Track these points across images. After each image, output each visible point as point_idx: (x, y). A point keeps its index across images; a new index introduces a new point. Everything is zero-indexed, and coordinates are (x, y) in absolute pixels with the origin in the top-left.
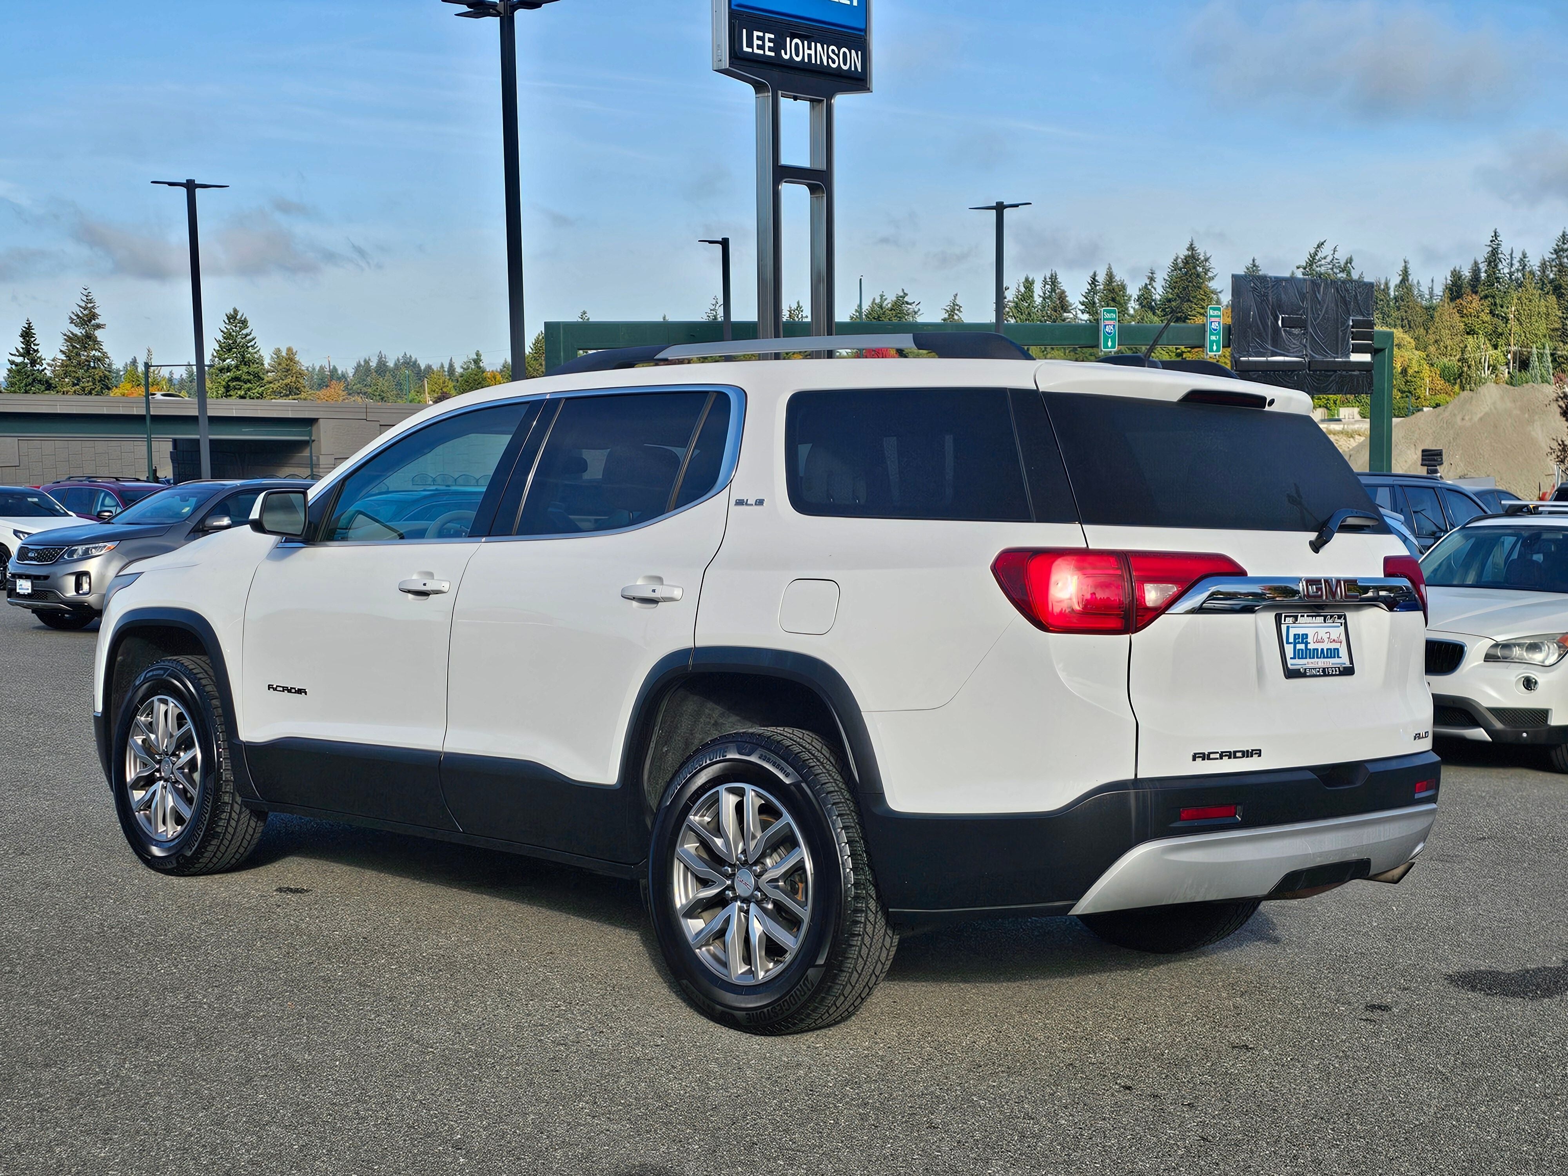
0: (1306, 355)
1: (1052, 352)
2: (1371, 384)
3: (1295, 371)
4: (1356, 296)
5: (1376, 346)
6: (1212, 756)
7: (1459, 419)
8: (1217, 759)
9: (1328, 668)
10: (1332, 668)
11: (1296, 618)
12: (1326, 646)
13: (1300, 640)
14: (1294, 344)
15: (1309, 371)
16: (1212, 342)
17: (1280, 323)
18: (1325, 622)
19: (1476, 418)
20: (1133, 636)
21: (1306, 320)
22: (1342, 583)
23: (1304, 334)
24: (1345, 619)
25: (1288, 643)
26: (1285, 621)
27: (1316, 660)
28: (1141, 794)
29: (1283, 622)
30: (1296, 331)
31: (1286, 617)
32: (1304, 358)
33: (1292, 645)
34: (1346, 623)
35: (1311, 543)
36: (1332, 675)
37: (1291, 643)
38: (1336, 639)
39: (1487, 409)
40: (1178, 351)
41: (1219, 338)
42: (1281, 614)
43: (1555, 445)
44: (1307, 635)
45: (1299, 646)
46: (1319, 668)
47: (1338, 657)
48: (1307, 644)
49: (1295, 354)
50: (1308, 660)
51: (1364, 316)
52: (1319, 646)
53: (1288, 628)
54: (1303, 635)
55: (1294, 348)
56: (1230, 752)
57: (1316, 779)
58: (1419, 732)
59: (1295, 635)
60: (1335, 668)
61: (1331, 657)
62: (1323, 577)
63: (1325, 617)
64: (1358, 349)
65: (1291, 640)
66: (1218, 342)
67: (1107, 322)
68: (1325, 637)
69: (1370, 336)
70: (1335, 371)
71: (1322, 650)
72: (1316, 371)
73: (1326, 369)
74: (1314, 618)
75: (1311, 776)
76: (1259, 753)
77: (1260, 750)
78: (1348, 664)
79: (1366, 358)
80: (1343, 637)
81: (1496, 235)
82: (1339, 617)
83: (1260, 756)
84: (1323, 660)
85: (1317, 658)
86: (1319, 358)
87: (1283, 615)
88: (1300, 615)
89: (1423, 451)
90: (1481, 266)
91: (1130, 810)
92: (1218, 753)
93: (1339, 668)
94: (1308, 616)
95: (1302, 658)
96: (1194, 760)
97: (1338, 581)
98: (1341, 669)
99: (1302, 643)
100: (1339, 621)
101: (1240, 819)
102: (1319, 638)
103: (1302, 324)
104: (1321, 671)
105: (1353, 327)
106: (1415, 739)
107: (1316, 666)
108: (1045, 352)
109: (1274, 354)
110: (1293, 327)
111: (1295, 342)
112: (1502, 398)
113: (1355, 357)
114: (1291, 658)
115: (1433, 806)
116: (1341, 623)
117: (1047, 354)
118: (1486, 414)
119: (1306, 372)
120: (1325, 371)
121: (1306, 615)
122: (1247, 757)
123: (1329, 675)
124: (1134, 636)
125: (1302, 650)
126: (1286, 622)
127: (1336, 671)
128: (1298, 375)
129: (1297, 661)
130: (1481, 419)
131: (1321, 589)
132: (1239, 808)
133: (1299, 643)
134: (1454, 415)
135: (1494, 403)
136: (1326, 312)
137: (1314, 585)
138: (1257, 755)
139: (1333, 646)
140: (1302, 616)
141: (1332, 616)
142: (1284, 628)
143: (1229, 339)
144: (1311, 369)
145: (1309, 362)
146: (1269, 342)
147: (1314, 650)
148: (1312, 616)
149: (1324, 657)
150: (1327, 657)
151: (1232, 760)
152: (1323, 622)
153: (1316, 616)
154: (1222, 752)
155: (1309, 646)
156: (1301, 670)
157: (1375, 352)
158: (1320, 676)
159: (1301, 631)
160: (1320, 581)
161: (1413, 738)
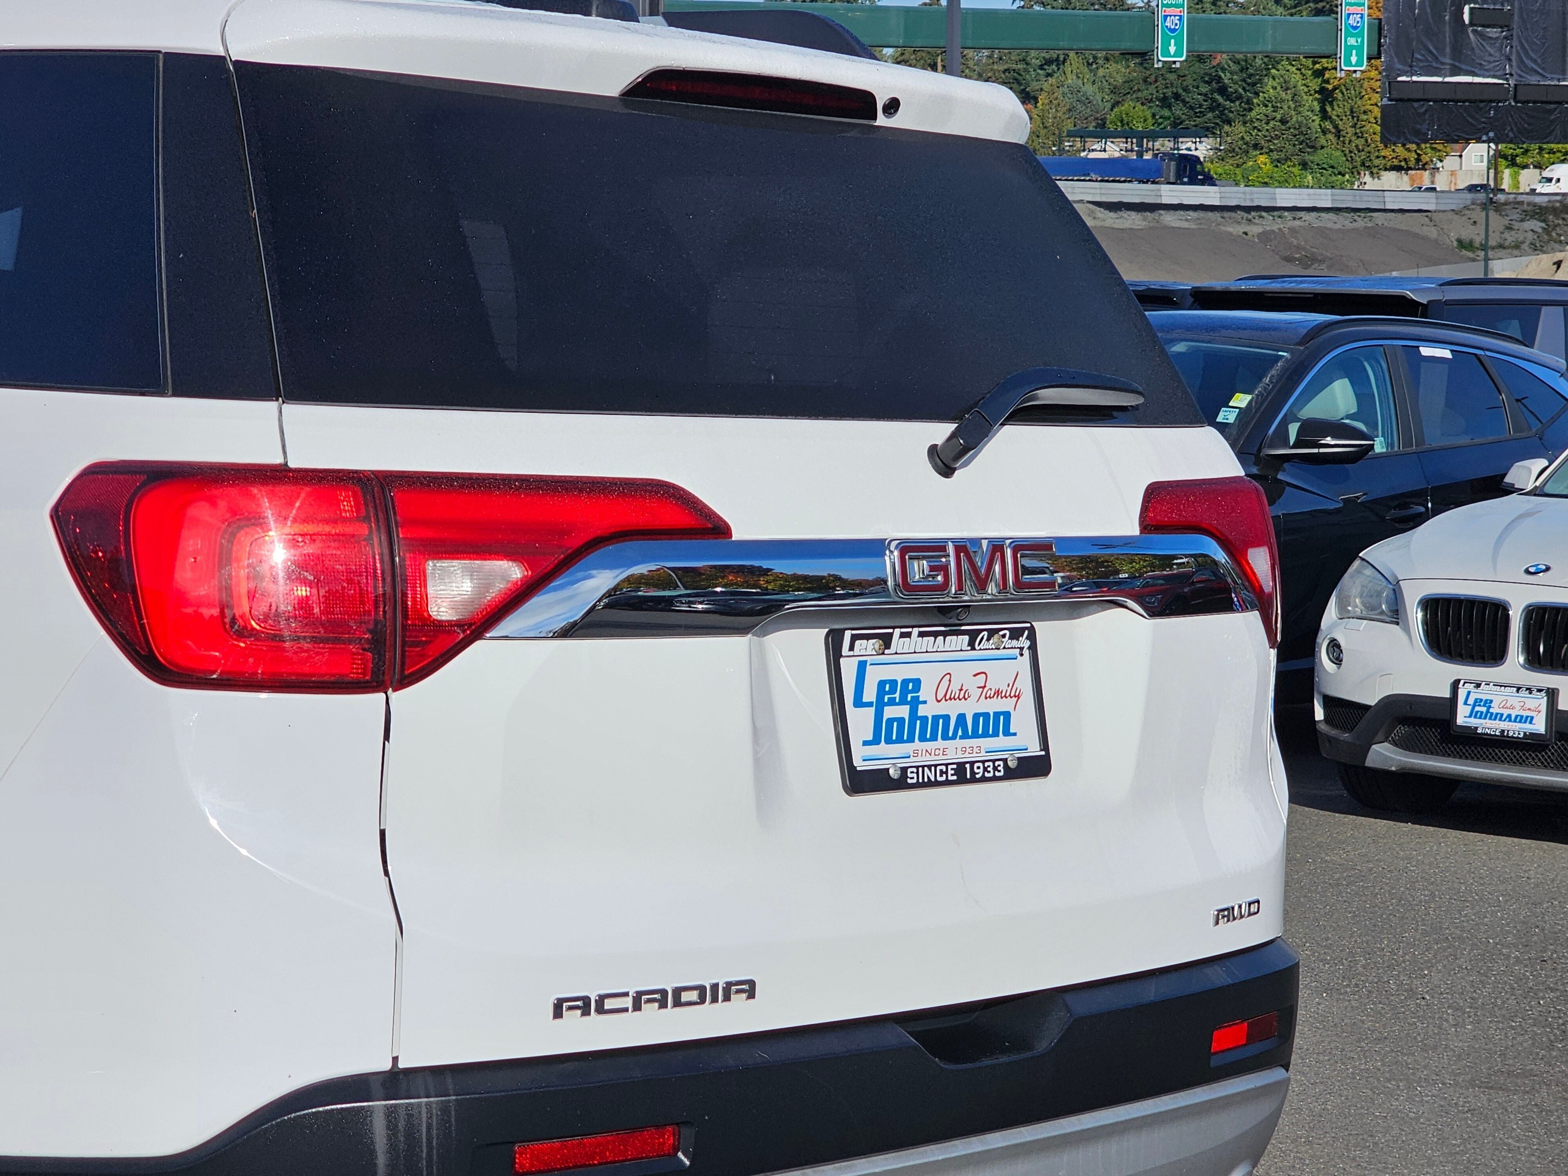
0: (1511, 75)
1: (1107, 66)
3: (1491, 101)
6: (609, 1004)
8: (626, 1010)
9: (972, 764)
10: (983, 762)
11: (887, 640)
12: (969, 709)
13: (897, 695)
14: (1490, 55)
15: (1516, 102)
16: (1349, 49)
17: (1466, 17)
18: (973, 649)
20: (394, 696)
21: (1510, 14)
22: (1009, 553)
23: (1506, 38)
24: (1032, 637)
25: (859, 702)
26: (852, 648)
27: (940, 743)
28: (402, 1113)
29: (845, 651)
30: (1493, 32)
31: (854, 638)
32: (1507, 79)
33: (872, 710)
34: (1033, 648)
35: (933, 451)
36: (984, 779)
37: (870, 704)
38: (1003, 688)
40: (1317, 66)
41: (1363, 41)
42: (843, 631)
44: (917, 683)
45: (890, 712)
46: (947, 765)
47: (1007, 733)
48: (915, 703)
49: (1492, 73)
50: (917, 744)
52: (953, 709)
53: (862, 666)
54: (905, 682)
55: (1490, 62)
56: (664, 992)
57: (916, 1048)
58: (1229, 905)
59: (882, 684)
60: (994, 761)
61: (986, 735)
62: (953, 540)
63: (973, 636)
65: (870, 694)
66: (1359, 49)
67: (1169, 11)
68: (972, 685)
70: (1560, 103)
71: (961, 718)
72: (1528, 102)
73: (1544, 99)
74: (940, 638)
75: (904, 1036)
76: (750, 989)
77: (752, 984)
78: (1034, 749)
80: (1026, 685)
82: (1016, 634)
83: (751, 995)
84: (959, 743)
85: (945, 737)
86: (1533, 80)
87: (848, 635)
88: (897, 632)
91: (372, 1152)
92: (626, 994)
93: (1005, 761)
94: (921, 635)
95: (900, 740)
96: (558, 1013)
97: (997, 547)
98: (1009, 763)
99: (903, 701)
100: (1015, 643)
101: (688, 1163)
102: (955, 687)
103: (1503, 21)
104: (950, 772)
106: (1217, 923)
107: (941, 759)
108: (1094, 66)
109: (1456, 72)
110: (1488, 26)
111: (1492, 51)
114: (866, 743)
115: (1276, 1074)
116: (1021, 649)
117: (1097, 68)
119: (1510, 103)
120: (1542, 102)
121: (916, 631)
122: (715, 1000)
123: (974, 780)
124: (399, 698)
125: (901, 721)
126: (856, 651)
127: (995, 769)
128: (1497, 109)
129: (883, 749)
131: (945, 569)
132: (687, 1133)
133: (892, 702)
137: (924, 558)
138: (744, 995)
139: (993, 706)
140: (903, 635)
141: (992, 633)
142: (848, 668)
143: (1380, 45)
144: (1518, 98)
145: (1516, 85)
146: (1448, 50)
147: (936, 718)
148: (935, 634)
149: (965, 736)
150: (975, 735)
151: (670, 1011)
152: (965, 647)
153: (945, 634)
154: (639, 994)
155: (922, 711)
156: (891, 772)
158: (948, 783)
159: (899, 673)
160: (943, 549)
161: (1212, 921)
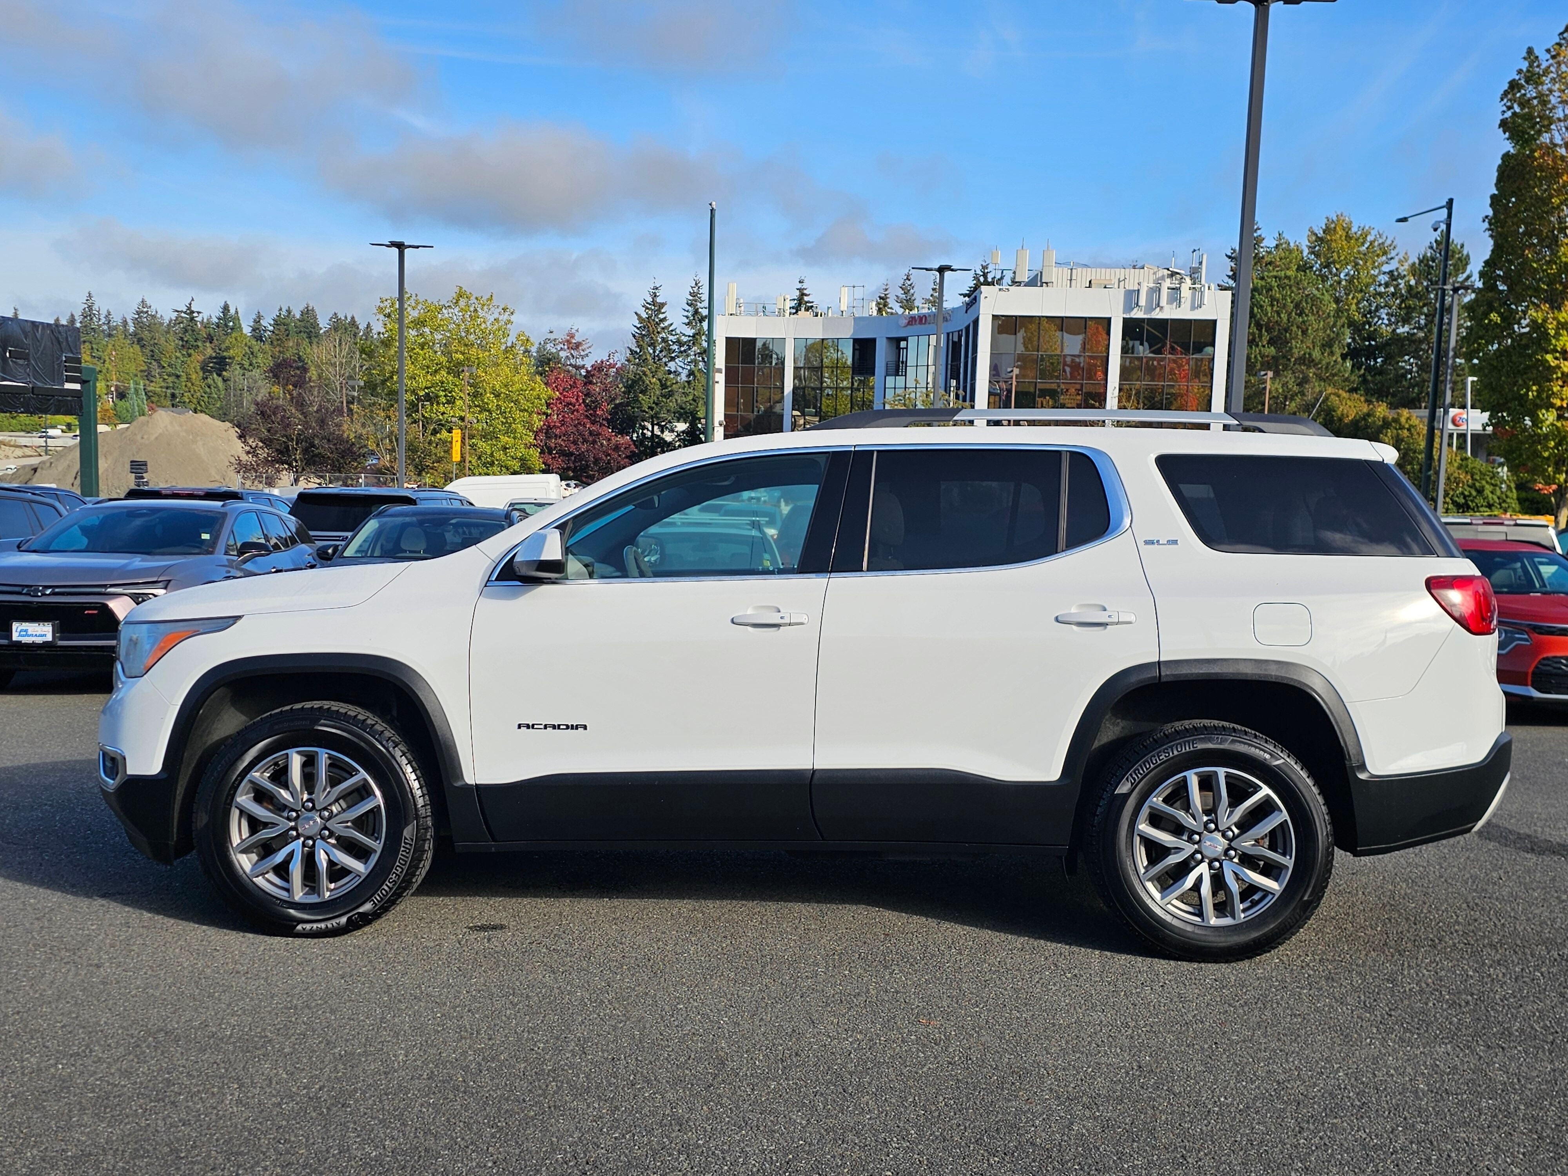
0: (30, 382)
2: (81, 408)
3: (22, 393)
4: (67, 338)
5: (84, 378)
7: (139, 437)
14: (19, 372)
15: (30, 395)
17: (8, 354)
19: (153, 438)
21: (28, 354)
23: (27, 364)
30: (21, 362)
32: (28, 384)
39: (161, 431)
43: (233, 460)
49: (21, 381)
51: (72, 353)
55: (20, 376)
64: (70, 380)
69: (78, 370)
70: (53, 396)
72: (38, 395)
73: (46, 394)
79: (77, 386)
81: (90, 295)
86: (40, 384)
89: (132, 462)
90: (76, 318)
103: (26, 357)
105: (65, 362)
109: (4, 379)
110: (18, 359)
111: (21, 371)
112: (171, 423)
113: (68, 386)
118: (160, 434)
128: (24, 398)
130: (157, 438)
134: (135, 434)
135: (166, 427)
136: (44, 348)
144: (34, 393)
145: (32, 387)
157: (83, 382)
